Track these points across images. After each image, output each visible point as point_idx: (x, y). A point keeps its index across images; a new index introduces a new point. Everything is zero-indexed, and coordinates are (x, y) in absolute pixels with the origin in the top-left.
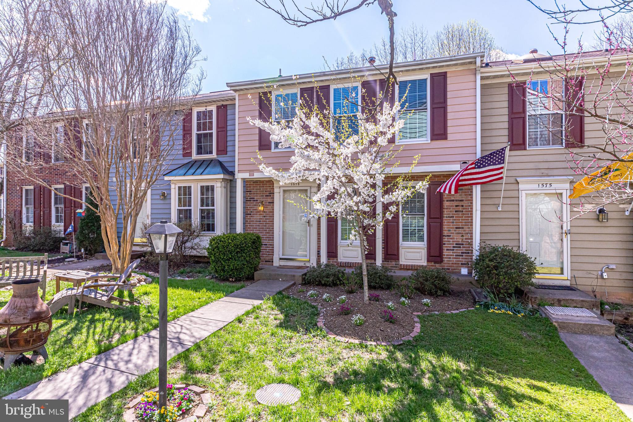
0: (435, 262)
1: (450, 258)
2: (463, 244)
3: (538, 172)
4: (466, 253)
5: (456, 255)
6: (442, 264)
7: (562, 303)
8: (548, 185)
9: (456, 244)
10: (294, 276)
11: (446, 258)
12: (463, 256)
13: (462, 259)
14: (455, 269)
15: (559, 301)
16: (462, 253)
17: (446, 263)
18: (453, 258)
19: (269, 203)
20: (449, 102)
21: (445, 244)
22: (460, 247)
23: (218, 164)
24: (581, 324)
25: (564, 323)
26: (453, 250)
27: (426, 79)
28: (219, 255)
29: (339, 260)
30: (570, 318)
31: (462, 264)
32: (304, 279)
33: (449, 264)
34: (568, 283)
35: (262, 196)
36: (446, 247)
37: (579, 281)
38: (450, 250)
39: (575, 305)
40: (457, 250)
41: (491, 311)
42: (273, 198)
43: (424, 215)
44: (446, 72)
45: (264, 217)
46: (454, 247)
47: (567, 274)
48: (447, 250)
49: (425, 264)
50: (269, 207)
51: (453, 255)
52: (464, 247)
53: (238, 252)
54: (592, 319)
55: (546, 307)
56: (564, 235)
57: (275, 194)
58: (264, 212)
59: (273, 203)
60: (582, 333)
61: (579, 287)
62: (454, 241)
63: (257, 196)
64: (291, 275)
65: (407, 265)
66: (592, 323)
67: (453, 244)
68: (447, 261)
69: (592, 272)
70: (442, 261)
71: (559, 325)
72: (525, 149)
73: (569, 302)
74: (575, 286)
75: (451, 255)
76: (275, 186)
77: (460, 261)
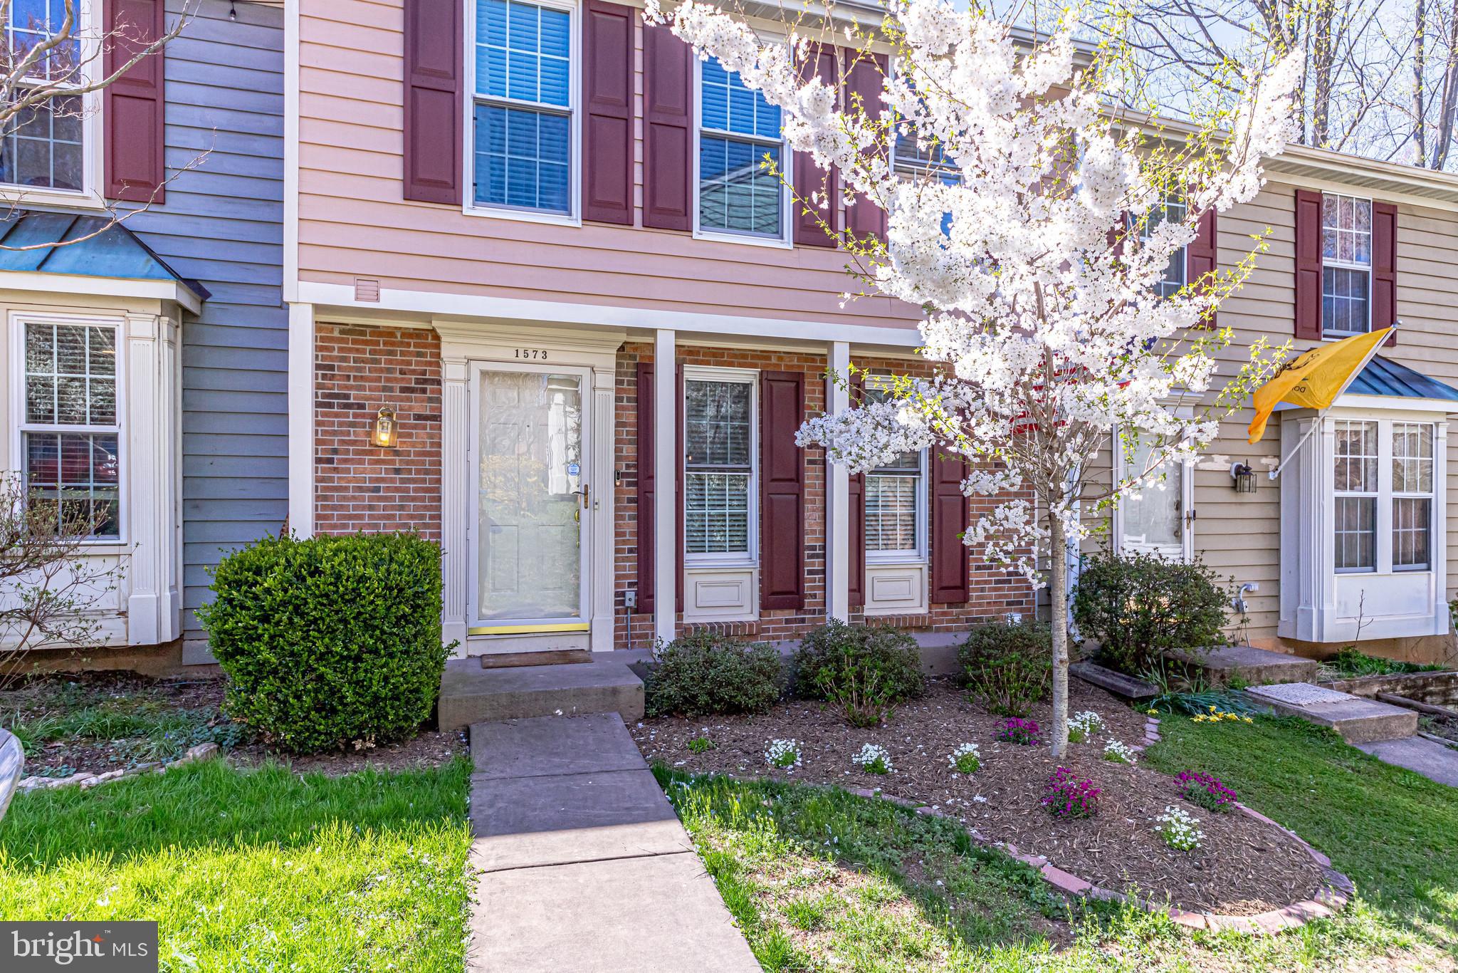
0: (950, 605)
1: (982, 590)
4: (1016, 574)
5: (997, 582)
6: (967, 608)
11: (976, 590)
12: (1010, 582)
13: (1010, 589)
14: (993, 619)
17: (974, 605)
18: (991, 589)
19: (418, 417)
23: (122, 237)
26: (990, 567)
31: (1009, 604)
33: (980, 605)
35: (385, 389)
36: (976, 560)
41: (1201, 717)
42: (439, 401)
45: (397, 471)
48: (978, 568)
49: (924, 611)
50: (421, 436)
51: (990, 582)
56: (1185, 522)
57: (447, 388)
58: (397, 453)
59: (437, 418)
63: (362, 388)
64: (604, 691)
65: (884, 619)
68: (978, 597)
70: (966, 599)
73: (1275, 670)
75: (986, 582)
76: (446, 351)
77: (1005, 596)
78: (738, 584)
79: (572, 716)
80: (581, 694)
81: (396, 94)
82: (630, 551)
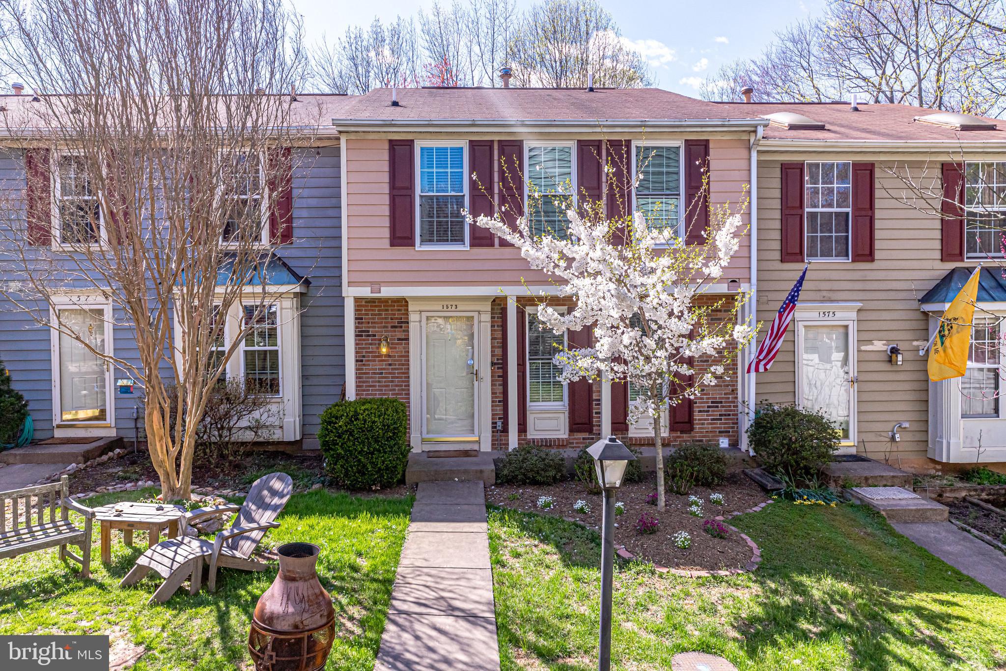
0: (682, 432)
1: (703, 424)
2: (721, 402)
3: (818, 296)
4: (725, 415)
5: (712, 420)
6: (693, 434)
8: (831, 314)
9: (712, 402)
10: (481, 471)
11: (697, 424)
12: (721, 419)
13: (720, 424)
14: (710, 441)
15: (866, 479)
16: (720, 415)
17: (697, 432)
18: (708, 424)
19: (399, 339)
21: (696, 403)
22: (717, 407)
26: (708, 411)
27: (678, 148)
29: (529, 437)
31: (720, 432)
32: (497, 476)
33: (701, 432)
34: (853, 451)
35: (384, 327)
36: (698, 407)
37: (870, 447)
38: (704, 411)
39: (885, 483)
40: (713, 411)
41: (798, 502)
42: (408, 331)
44: (707, 141)
45: (390, 365)
46: (709, 407)
47: (853, 438)
48: (700, 411)
49: (667, 435)
50: (400, 348)
51: (708, 420)
52: (723, 407)
54: (916, 501)
55: (854, 489)
56: (850, 384)
57: (411, 325)
58: (389, 356)
59: (407, 339)
61: (869, 456)
62: (708, 398)
64: (476, 471)
65: (640, 439)
67: (707, 402)
68: (700, 428)
69: (882, 434)
70: (691, 429)
71: (887, 514)
72: (803, 261)
73: (879, 479)
74: (864, 455)
75: (705, 420)
76: (411, 308)
77: (718, 428)
78: (557, 419)
79: (462, 481)
80: (466, 472)
81: (386, 200)
82: (500, 402)
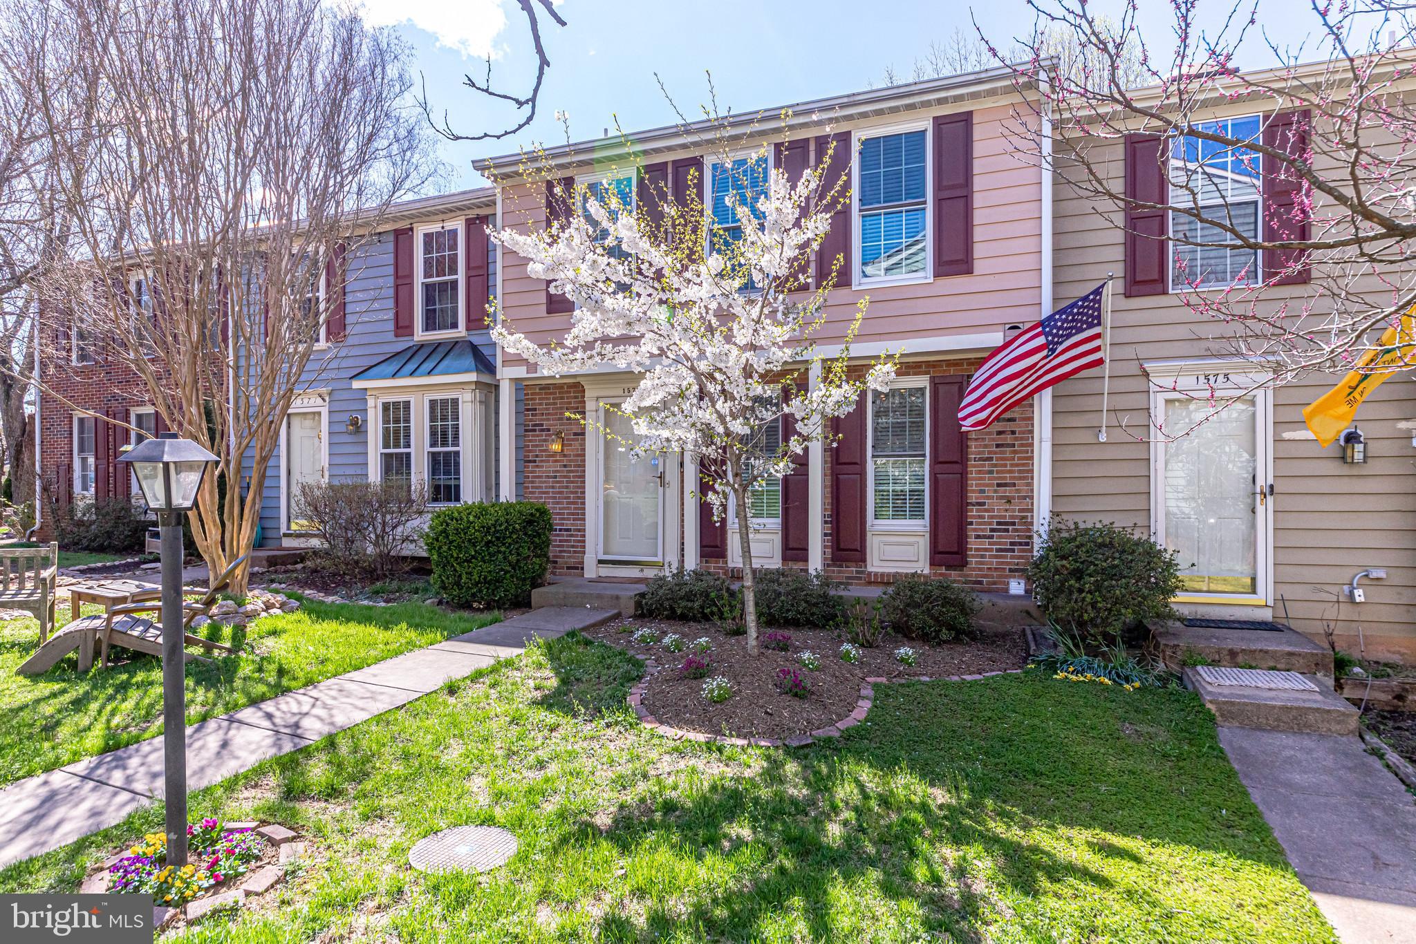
0: (949, 567)
1: (983, 556)
2: (1014, 524)
3: (1199, 348)
4: (1020, 544)
5: (998, 550)
6: (966, 571)
7: (1240, 659)
8: (1221, 378)
9: (998, 523)
10: (617, 598)
11: (973, 556)
12: (1013, 551)
13: (1012, 557)
14: (995, 583)
15: (1233, 654)
16: (1012, 544)
17: (974, 570)
18: (991, 556)
19: (575, 434)
20: (978, 183)
21: (971, 523)
22: (1007, 530)
24: (1274, 707)
25: (1233, 703)
26: (992, 537)
27: (924, 132)
28: (449, 549)
29: (731, 565)
30: (1247, 692)
31: (1011, 570)
32: (638, 605)
33: (980, 569)
34: (1267, 615)
36: (975, 530)
37: (1295, 610)
38: (985, 537)
39: (1272, 664)
40: (1000, 537)
41: (1060, 676)
43: (924, 455)
44: (970, 113)
45: (565, 466)
46: (992, 530)
47: (1265, 592)
48: (978, 537)
49: (927, 571)
50: (576, 444)
51: (991, 550)
52: (1016, 530)
53: (490, 542)
54: (1305, 696)
55: (1199, 668)
56: (1258, 497)
57: (588, 416)
59: (584, 433)
60: (1274, 729)
61: (1293, 624)
62: (992, 517)
63: (548, 420)
64: (612, 597)
65: (882, 575)
66: (1302, 705)
67: (990, 524)
68: (977, 563)
69: (1327, 588)
70: (963, 564)
71: (1219, 709)
72: (1165, 292)
73: (1258, 656)
74: (1285, 622)
75: (986, 550)
76: (587, 394)
77: (1008, 563)
78: (768, 541)
79: (595, 608)
80: (599, 597)
